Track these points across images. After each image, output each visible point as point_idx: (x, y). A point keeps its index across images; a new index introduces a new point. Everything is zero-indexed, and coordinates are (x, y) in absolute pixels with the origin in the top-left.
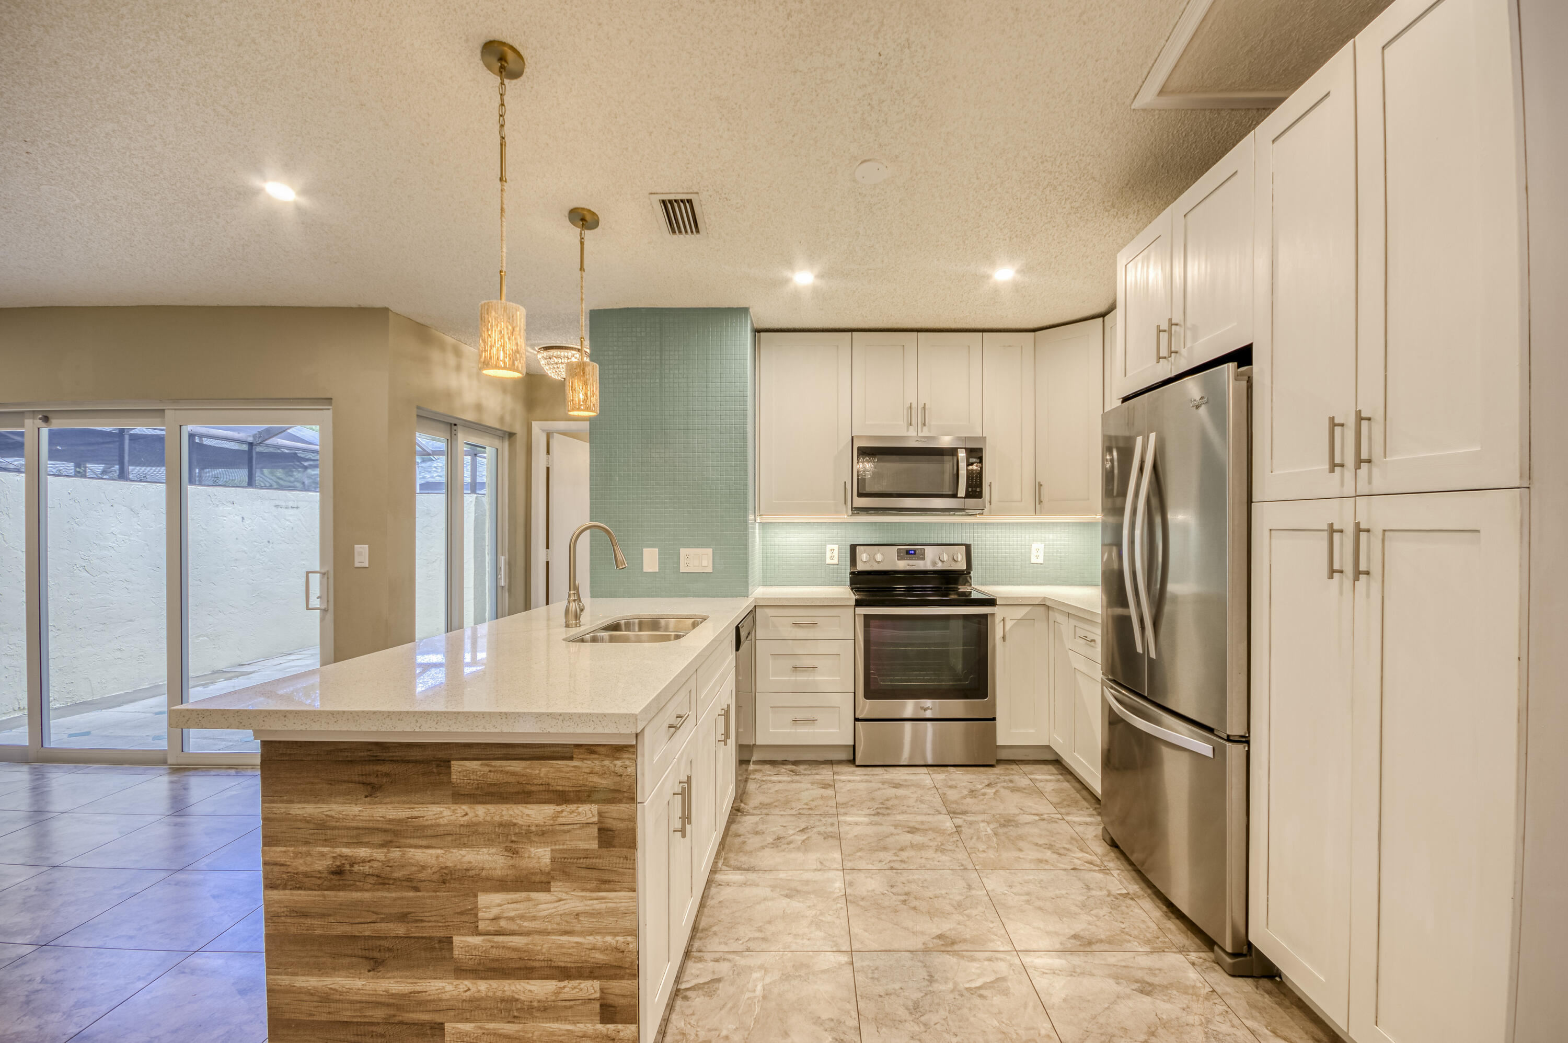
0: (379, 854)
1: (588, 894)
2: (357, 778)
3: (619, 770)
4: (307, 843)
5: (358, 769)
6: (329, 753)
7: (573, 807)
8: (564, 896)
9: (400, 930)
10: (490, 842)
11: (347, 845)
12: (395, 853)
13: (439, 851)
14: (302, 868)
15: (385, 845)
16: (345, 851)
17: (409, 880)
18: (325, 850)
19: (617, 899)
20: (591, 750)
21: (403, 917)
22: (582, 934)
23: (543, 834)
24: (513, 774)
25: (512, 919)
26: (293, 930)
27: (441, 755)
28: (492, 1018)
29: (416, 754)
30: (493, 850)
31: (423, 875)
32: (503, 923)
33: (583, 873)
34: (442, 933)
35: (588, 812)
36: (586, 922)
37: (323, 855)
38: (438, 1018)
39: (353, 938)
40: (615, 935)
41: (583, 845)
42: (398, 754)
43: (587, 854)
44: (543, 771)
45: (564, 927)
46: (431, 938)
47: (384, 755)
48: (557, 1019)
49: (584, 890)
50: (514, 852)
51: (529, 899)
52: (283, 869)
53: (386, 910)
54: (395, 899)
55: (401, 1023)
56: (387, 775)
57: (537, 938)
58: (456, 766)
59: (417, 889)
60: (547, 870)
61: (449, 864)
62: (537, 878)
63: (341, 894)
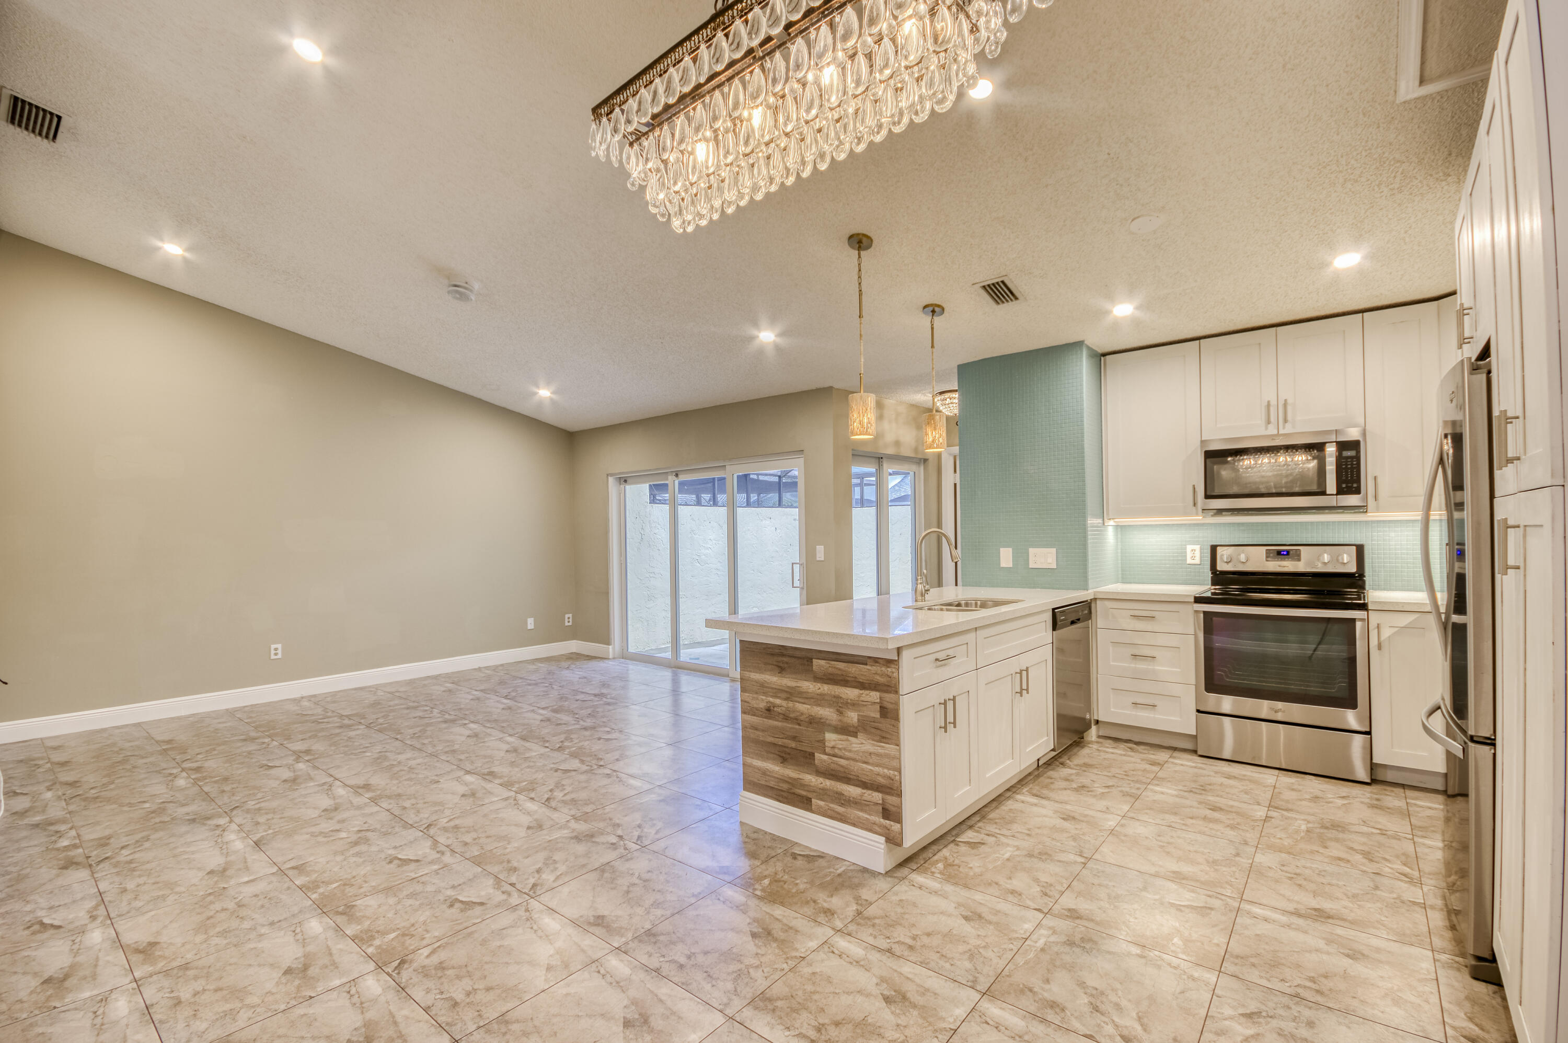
0: (784, 703)
1: (875, 743)
2: (775, 663)
3: (890, 674)
4: (757, 693)
5: (776, 658)
6: (764, 648)
7: (867, 692)
8: (864, 742)
9: (793, 744)
10: (830, 706)
11: (772, 697)
12: (791, 704)
13: (809, 707)
14: (755, 706)
15: (787, 699)
16: (771, 699)
18: (764, 697)
19: (890, 748)
20: (876, 660)
21: (794, 738)
22: (872, 765)
23: (854, 705)
24: (840, 669)
25: (840, 749)
26: (752, 736)
27: (809, 655)
28: (832, 802)
29: (798, 654)
30: (831, 710)
31: (802, 718)
32: (836, 751)
33: (873, 730)
34: (809, 750)
35: (874, 696)
36: (874, 759)
37: (763, 700)
38: (810, 795)
39: (775, 744)
40: (889, 769)
41: (873, 715)
42: (791, 652)
43: (874, 720)
44: (854, 670)
45: (864, 759)
46: (806, 752)
47: (785, 652)
48: (862, 810)
49: (873, 740)
50: (841, 713)
51: (848, 740)
52: (748, 705)
54: (791, 728)
55: (794, 793)
56: (787, 663)
57: (852, 763)
58: (816, 662)
59: (799, 725)
60: (856, 725)
62: (852, 729)
63: (770, 721)
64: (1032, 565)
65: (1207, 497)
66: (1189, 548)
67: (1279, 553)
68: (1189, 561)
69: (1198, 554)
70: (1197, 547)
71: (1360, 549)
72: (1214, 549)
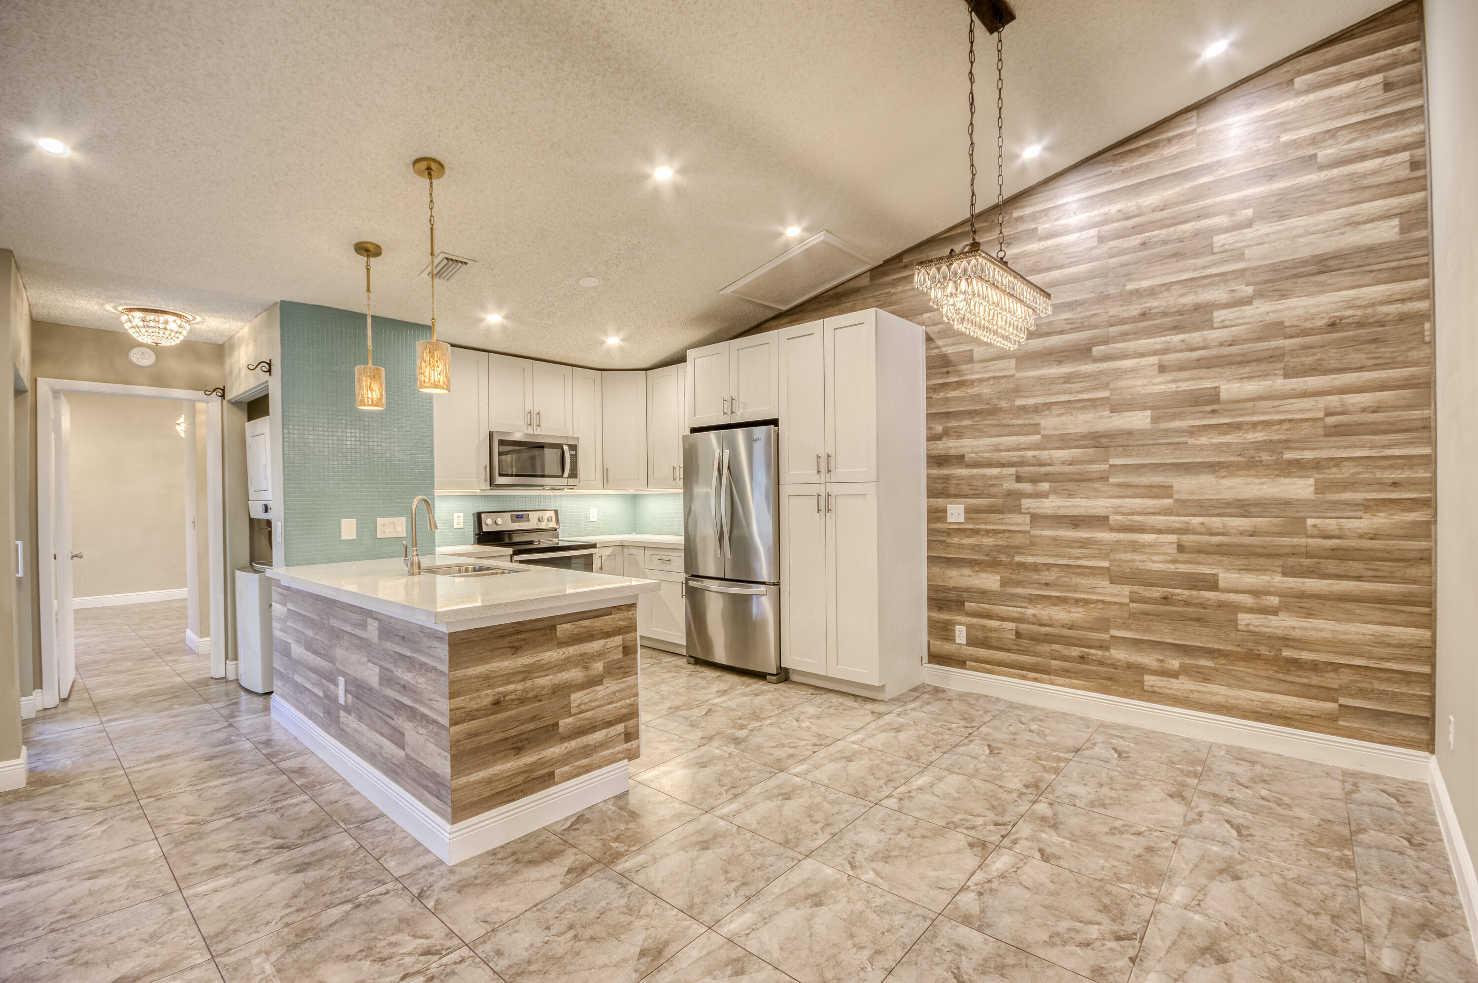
0: (520, 686)
2: (507, 645)
3: (631, 616)
4: (478, 690)
5: (508, 639)
6: (490, 633)
7: (612, 639)
9: (532, 726)
10: (576, 665)
11: (502, 685)
12: (529, 683)
13: (551, 677)
14: (475, 707)
15: (524, 680)
16: (501, 689)
17: (536, 696)
18: (488, 692)
19: (630, 680)
20: (619, 608)
21: (533, 719)
22: (617, 702)
23: (599, 655)
24: (586, 627)
25: (586, 703)
26: (469, 747)
27: (551, 623)
28: (578, 759)
29: (539, 625)
30: (577, 669)
32: (582, 707)
34: (553, 722)
35: (618, 640)
36: (618, 695)
37: (487, 695)
38: (551, 769)
39: (506, 739)
40: (630, 698)
41: (616, 657)
42: (529, 627)
43: (618, 661)
44: (599, 623)
45: (609, 700)
46: (548, 726)
47: (522, 628)
48: (607, 749)
50: (586, 668)
51: (594, 691)
52: (463, 710)
53: (524, 717)
54: (529, 710)
55: (533, 779)
56: (524, 640)
57: (598, 710)
61: (557, 682)
63: (499, 715)
64: (380, 535)
65: (501, 475)
66: (456, 515)
67: (517, 516)
68: (456, 526)
69: (462, 520)
70: (462, 515)
71: (556, 511)
72: (479, 515)
